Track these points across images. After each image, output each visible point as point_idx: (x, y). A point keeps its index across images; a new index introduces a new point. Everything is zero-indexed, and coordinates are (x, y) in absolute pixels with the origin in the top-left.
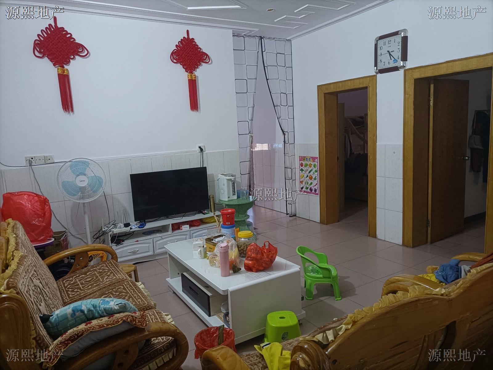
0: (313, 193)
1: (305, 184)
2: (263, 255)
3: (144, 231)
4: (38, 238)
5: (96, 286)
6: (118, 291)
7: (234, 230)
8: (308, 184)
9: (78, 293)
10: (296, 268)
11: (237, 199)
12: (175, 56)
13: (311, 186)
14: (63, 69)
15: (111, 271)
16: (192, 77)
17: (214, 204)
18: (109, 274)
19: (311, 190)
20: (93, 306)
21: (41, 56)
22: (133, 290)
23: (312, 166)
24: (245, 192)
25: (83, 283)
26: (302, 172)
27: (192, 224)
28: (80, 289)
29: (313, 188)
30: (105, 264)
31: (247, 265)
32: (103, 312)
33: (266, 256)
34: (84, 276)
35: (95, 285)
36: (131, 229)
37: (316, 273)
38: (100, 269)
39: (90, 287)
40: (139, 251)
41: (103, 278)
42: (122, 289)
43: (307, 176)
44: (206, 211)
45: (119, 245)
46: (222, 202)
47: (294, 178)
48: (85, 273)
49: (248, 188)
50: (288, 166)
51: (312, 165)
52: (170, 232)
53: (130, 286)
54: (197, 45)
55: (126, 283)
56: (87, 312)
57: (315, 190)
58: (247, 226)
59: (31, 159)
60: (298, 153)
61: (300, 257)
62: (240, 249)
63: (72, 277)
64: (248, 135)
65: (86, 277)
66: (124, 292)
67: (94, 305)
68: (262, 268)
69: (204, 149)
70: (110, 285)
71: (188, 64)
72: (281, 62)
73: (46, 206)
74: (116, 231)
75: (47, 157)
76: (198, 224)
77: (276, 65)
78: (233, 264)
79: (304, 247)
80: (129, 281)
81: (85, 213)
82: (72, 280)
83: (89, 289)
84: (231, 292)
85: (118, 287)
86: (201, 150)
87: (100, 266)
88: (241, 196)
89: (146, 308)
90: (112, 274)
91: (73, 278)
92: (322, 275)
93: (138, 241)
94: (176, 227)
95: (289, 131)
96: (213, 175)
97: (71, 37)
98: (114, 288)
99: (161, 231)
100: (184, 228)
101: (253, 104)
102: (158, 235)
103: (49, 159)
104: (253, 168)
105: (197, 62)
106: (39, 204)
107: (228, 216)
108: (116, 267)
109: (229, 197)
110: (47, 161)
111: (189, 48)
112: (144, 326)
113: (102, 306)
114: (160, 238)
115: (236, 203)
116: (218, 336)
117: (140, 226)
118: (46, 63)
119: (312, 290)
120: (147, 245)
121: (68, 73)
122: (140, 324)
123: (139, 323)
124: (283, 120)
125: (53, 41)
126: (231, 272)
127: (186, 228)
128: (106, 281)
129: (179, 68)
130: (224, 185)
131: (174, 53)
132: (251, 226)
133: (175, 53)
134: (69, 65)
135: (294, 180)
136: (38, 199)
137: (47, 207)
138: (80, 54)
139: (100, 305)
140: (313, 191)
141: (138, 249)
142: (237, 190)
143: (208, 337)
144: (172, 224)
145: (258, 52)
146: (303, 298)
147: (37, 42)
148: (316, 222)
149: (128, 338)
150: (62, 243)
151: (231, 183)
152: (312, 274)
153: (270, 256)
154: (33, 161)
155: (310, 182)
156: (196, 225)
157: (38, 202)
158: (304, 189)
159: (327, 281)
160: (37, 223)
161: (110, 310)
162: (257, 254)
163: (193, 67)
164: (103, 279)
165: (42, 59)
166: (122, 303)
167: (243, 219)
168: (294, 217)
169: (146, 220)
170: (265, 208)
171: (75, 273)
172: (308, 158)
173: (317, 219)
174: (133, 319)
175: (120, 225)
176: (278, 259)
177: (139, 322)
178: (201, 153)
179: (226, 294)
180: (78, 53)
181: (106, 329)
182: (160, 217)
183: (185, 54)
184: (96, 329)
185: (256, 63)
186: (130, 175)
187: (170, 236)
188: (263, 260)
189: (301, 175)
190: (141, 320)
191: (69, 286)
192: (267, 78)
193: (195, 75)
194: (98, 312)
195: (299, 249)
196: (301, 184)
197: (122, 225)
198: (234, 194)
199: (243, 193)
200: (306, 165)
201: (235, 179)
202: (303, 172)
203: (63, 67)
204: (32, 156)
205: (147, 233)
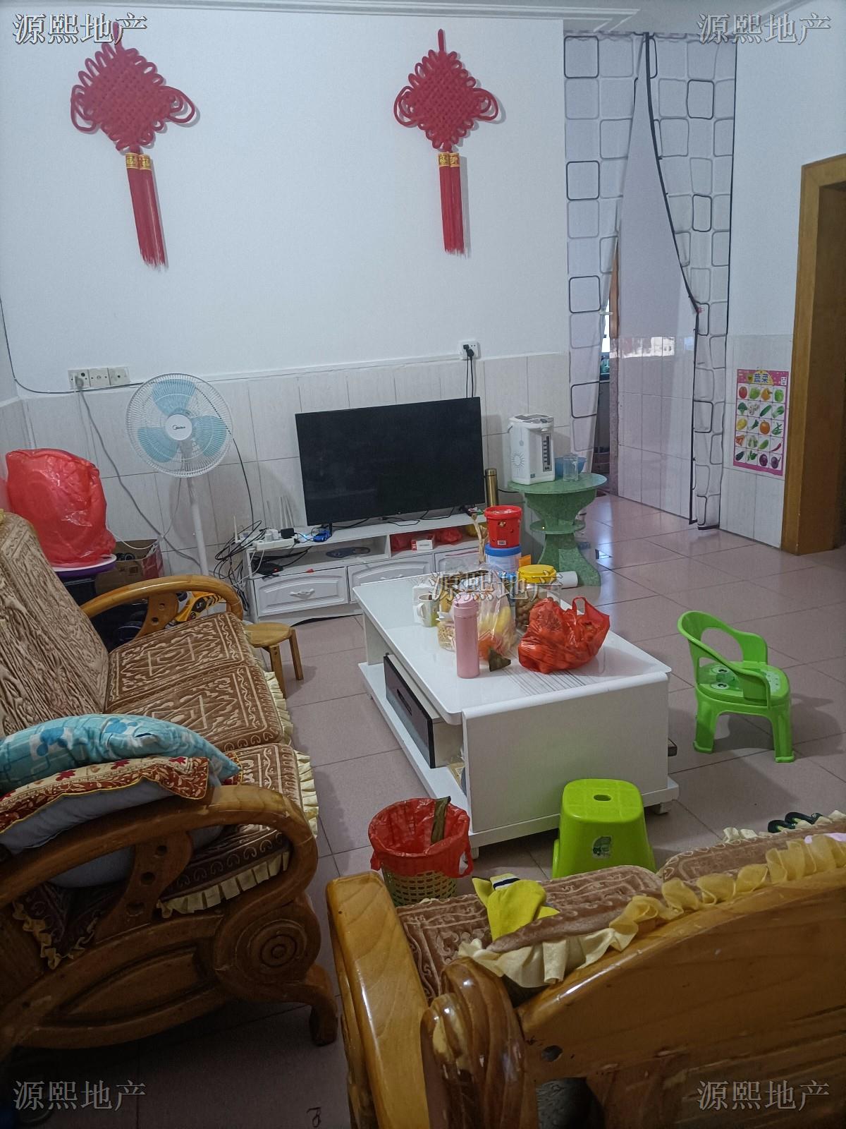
0: (768, 470)
1: (750, 445)
2: (566, 631)
3: (331, 549)
4: (78, 554)
5: (179, 671)
6: (217, 689)
7: (517, 561)
8: (755, 446)
9: (141, 684)
10: (657, 672)
11: (556, 480)
12: (407, 106)
13: (765, 450)
14: (138, 158)
15: (219, 640)
16: (449, 161)
17: (497, 490)
18: (213, 645)
19: (763, 461)
20: (88, 732)
21: (89, 126)
22: (250, 690)
23: (771, 395)
24: (575, 463)
25: (156, 661)
26: (742, 412)
27: (439, 537)
28: (147, 675)
29: (768, 456)
30: (213, 621)
31: (526, 655)
32: (107, 751)
33: (575, 634)
34: (164, 645)
35: (178, 668)
36: (297, 541)
37: (728, 687)
38: (199, 633)
39: (167, 672)
40: (314, 594)
41: (198, 653)
42: (226, 686)
43: (756, 424)
44: (475, 509)
45: (271, 578)
46: (514, 488)
47: (717, 429)
48: (168, 640)
49: (590, 452)
50: (703, 395)
51: (769, 393)
52: (387, 555)
53: (247, 679)
54: (465, 72)
55: (238, 672)
56: (74, 745)
57: (775, 463)
58: (577, 549)
59: (80, 377)
60: (737, 360)
61: (688, 644)
62: (520, 610)
63: (141, 646)
64: (597, 313)
65: (168, 649)
66: (229, 694)
67: (91, 732)
68: (563, 666)
69: (476, 352)
70: (205, 673)
71: (440, 125)
72: (700, 106)
73: (91, 483)
74: (263, 545)
75: (113, 371)
76: (455, 539)
77: (685, 115)
78: (490, 647)
79: (703, 615)
80: (247, 668)
81: (192, 501)
82: (139, 653)
83: (164, 677)
84: (467, 720)
85: (220, 680)
86: (470, 353)
87: (201, 626)
88: (564, 473)
89: (262, 738)
90: (218, 648)
91: (142, 648)
92: (742, 693)
93: (312, 571)
94: (402, 543)
95: (712, 300)
96: (497, 418)
97: (154, 74)
98: (211, 682)
99: (369, 551)
100: (421, 545)
101: (614, 229)
102: (360, 559)
103: (119, 377)
104: (617, 403)
105: (464, 117)
106: (77, 477)
107: (501, 524)
108: (233, 630)
109: (533, 476)
110: (115, 380)
111: (442, 82)
112: (196, 796)
113: (107, 736)
114: (364, 567)
115: (551, 490)
116: (434, 822)
117: (318, 538)
118: (101, 143)
119: (712, 727)
120: (334, 581)
121: (150, 167)
122: (188, 789)
123: (184, 788)
124: (697, 271)
125: (113, 86)
126: (484, 666)
127: (424, 546)
128: (202, 661)
129: (417, 139)
130: (522, 443)
131: (402, 98)
132: (589, 550)
133: (407, 97)
134: (153, 145)
135: (718, 434)
136: (75, 468)
137: (95, 486)
138: (177, 117)
139: (104, 731)
140: (769, 465)
141: (312, 590)
142: (556, 459)
143: (407, 822)
144: (391, 536)
145: (637, 79)
146: (672, 751)
147: (78, 91)
148: (771, 546)
149: (158, 820)
150: (143, 567)
151: (539, 440)
152: (716, 686)
153: (586, 636)
154: (85, 381)
155: (762, 439)
156: (450, 540)
157: (75, 473)
158: (743, 460)
159: (753, 710)
160: (75, 522)
161: (122, 747)
162: (553, 628)
163: (452, 132)
164: (198, 657)
165: (93, 133)
166: (150, 734)
167: (567, 532)
168: (713, 531)
169: (333, 524)
170: (642, 504)
171: (150, 636)
172: (761, 376)
173: (775, 539)
174: (170, 776)
175: (271, 532)
176: (612, 641)
177: (186, 783)
178: (470, 361)
179: (458, 723)
180: (171, 115)
181: (101, 793)
182: (368, 518)
183: (433, 97)
184: (76, 792)
185: (629, 112)
186: (297, 415)
187: (386, 563)
188: (567, 645)
189: (740, 421)
190: (192, 779)
191: (128, 666)
192: (659, 155)
193: (457, 156)
194: (98, 751)
195: (687, 618)
196: (737, 444)
197: (275, 532)
198: (547, 469)
199: (571, 466)
200: (755, 394)
201: (551, 428)
202: (746, 412)
203: (138, 151)
204: (84, 368)
205: (337, 554)
